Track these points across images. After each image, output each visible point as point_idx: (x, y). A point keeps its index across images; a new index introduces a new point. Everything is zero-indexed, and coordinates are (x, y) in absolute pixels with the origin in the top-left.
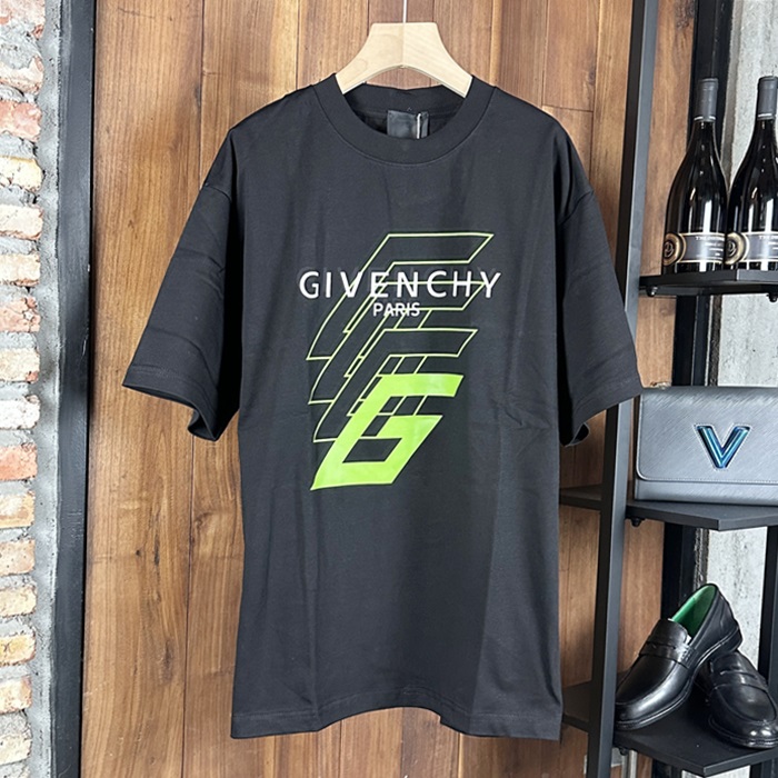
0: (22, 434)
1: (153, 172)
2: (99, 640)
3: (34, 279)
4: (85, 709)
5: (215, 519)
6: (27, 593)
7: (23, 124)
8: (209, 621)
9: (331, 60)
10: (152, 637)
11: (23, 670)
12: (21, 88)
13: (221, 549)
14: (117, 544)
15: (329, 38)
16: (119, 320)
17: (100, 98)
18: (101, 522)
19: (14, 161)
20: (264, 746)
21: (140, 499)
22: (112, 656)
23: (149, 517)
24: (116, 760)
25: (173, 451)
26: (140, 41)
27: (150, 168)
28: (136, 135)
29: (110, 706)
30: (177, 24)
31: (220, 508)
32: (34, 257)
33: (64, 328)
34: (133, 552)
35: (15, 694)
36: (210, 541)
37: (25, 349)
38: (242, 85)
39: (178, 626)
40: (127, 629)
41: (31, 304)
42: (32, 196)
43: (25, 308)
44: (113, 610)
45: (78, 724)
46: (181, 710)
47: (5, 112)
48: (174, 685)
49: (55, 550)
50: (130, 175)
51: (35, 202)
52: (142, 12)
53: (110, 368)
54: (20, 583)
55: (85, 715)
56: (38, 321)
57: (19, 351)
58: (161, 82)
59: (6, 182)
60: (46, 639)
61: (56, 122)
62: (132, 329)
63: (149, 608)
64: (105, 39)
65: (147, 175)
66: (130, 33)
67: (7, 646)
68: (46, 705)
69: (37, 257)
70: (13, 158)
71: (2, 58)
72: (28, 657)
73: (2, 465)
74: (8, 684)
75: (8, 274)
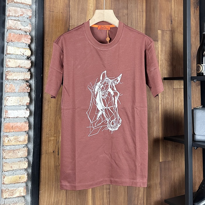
0: (25, 119)
2: (43, 176)
3: (29, 78)
4: (40, 196)
6: (25, 163)
7: (26, 40)
10: (57, 176)
11: (24, 184)
12: (26, 31)
14: (48, 149)
18: (44, 143)
21: (54, 137)
22: (47, 181)
23: (56, 142)
26: (54, 18)
29: (46, 195)
30: (63, 14)
33: (35, 91)
34: (52, 151)
35: (22, 191)
40: (51, 173)
41: (28, 85)
43: (26, 86)
44: (47, 169)
45: (38, 200)
46: (65, 198)
47: (22, 37)
49: (32, 150)
51: (29, 59)
52: (55, 11)
53: (47, 101)
54: (23, 160)
55: (40, 198)
57: (25, 97)
59: (22, 54)
60: (30, 176)
61: (34, 39)
63: (56, 167)
64: (46, 18)
66: (52, 17)
67: (20, 178)
68: (30, 195)
69: (30, 73)
70: (24, 48)
71: (21, 24)
72: (25, 181)
73: (20, 127)
74: (20, 188)
75: (22, 78)
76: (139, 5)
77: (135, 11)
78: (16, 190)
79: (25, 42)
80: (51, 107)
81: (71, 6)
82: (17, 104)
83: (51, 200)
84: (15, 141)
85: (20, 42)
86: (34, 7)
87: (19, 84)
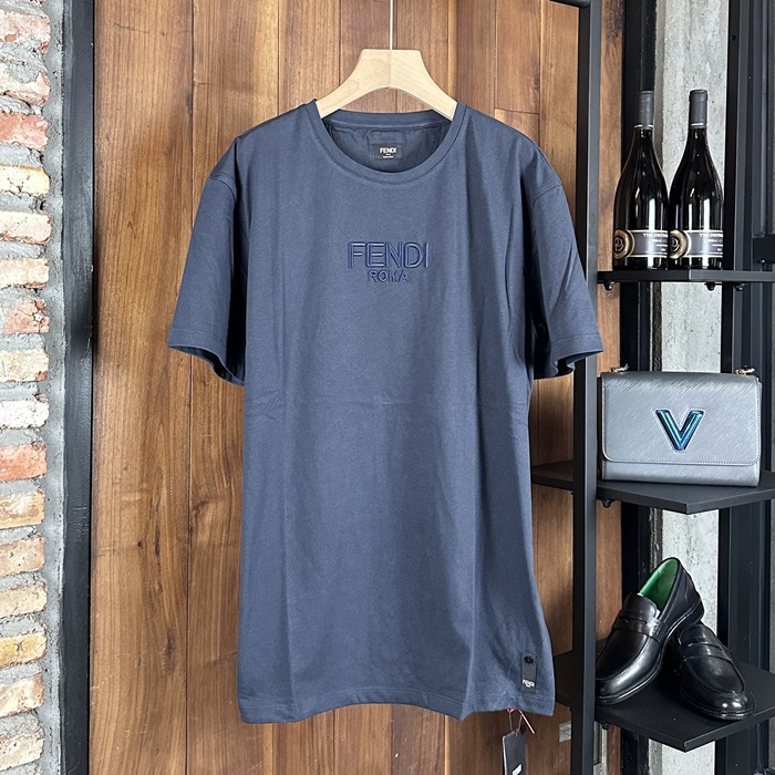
0: (32, 433)
3: (43, 282)
4: (92, 703)
5: (212, 507)
6: (38, 591)
7: (31, 134)
8: (208, 609)
9: (308, 70)
10: (153, 627)
11: (35, 668)
12: (28, 100)
13: (218, 537)
14: (120, 536)
15: (306, 50)
16: (120, 316)
17: (99, 108)
18: (104, 516)
19: (24, 170)
20: (262, 733)
21: (141, 490)
22: (117, 649)
23: (149, 508)
24: (123, 753)
25: (172, 442)
26: (136, 54)
27: (147, 172)
28: (134, 142)
29: (117, 698)
30: (169, 38)
31: (216, 496)
32: (43, 261)
33: (69, 327)
34: (135, 543)
36: (207, 529)
37: (35, 350)
38: (230, 94)
39: (178, 616)
40: (131, 620)
41: (40, 306)
42: (39, 202)
43: (36, 310)
44: (117, 602)
46: (184, 699)
47: (14, 124)
48: (176, 674)
49: (62, 545)
50: (129, 180)
51: (42, 208)
52: (136, 27)
53: (111, 363)
54: (31, 581)
55: (92, 710)
56: (47, 323)
57: (29, 351)
58: (155, 92)
59: (16, 190)
60: (55, 635)
61: (60, 131)
62: (132, 324)
63: (150, 599)
64: (103, 52)
65: (144, 180)
66: (126, 47)
67: (19, 646)
68: (56, 702)
69: (46, 261)
70: (23, 167)
71: (11, 73)
72: (40, 655)
73: (13, 464)
74: (21, 683)
75: (19, 278)
76: (434, 20)
77: (421, 37)
79: (26, 141)
81: (197, 10)
83: (133, 712)
85: (5, 141)
86: (58, 7)
87: (6, 304)
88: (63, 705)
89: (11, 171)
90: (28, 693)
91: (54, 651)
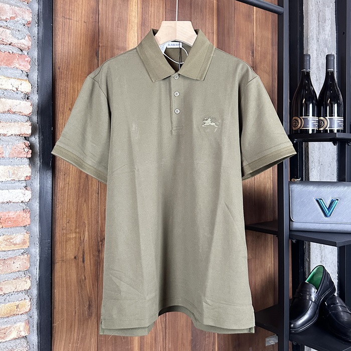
0: (23, 205)
1: (79, 87)
2: (59, 299)
3: (28, 134)
4: (53, 332)
6: (27, 280)
7: (23, 64)
10: (82, 296)
11: (25, 317)
12: (22, 49)
14: (66, 254)
18: (58, 244)
19: (19, 81)
21: (76, 232)
22: (65, 307)
23: (79, 241)
25: (90, 210)
26: (72, 31)
28: (71, 71)
29: (65, 330)
30: (88, 24)
32: (28, 124)
33: (41, 155)
34: (73, 257)
37: (24, 166)
38: (116, 51)
39: (94, 291)
40: (71, 293)
41: (27, 145)
42: (27, 96)
43: (25, 147)
44: (65, 285)
47: (14, 59)
48: (93, 318)
49: (38, 258)
50: (69, 88)
51: (28, 99)
52: (72, 19)
53: (61, 173)
54: (23, 275)
56: (30, 153)
57: (22, 166)
58: (81, 48)
59: (15, 90)
60: (35, 300)
61: (37, 64)
63: (81, 282)
64: (57, 29)
66: (68, 27)
67: (18, 306)
68: (36, 332)
69: (30, 124)
70: (18, 79)
71: (13, 34)
72: (28, 311)
73: (14, 219)
74: (18, 324)
75: (16, 131)
78: (10, 327)
79: (20, 67)
80: (70, 184)
81: (100, 12)
82: (7, 179)
83: (72, 336)
84: (6, 245)
85: (10, 66)
86: (36, 6)
87: (10, 143)
88: (39, 333)
89: (13, 81)
90: (22, 329)
91: (35, 308)
